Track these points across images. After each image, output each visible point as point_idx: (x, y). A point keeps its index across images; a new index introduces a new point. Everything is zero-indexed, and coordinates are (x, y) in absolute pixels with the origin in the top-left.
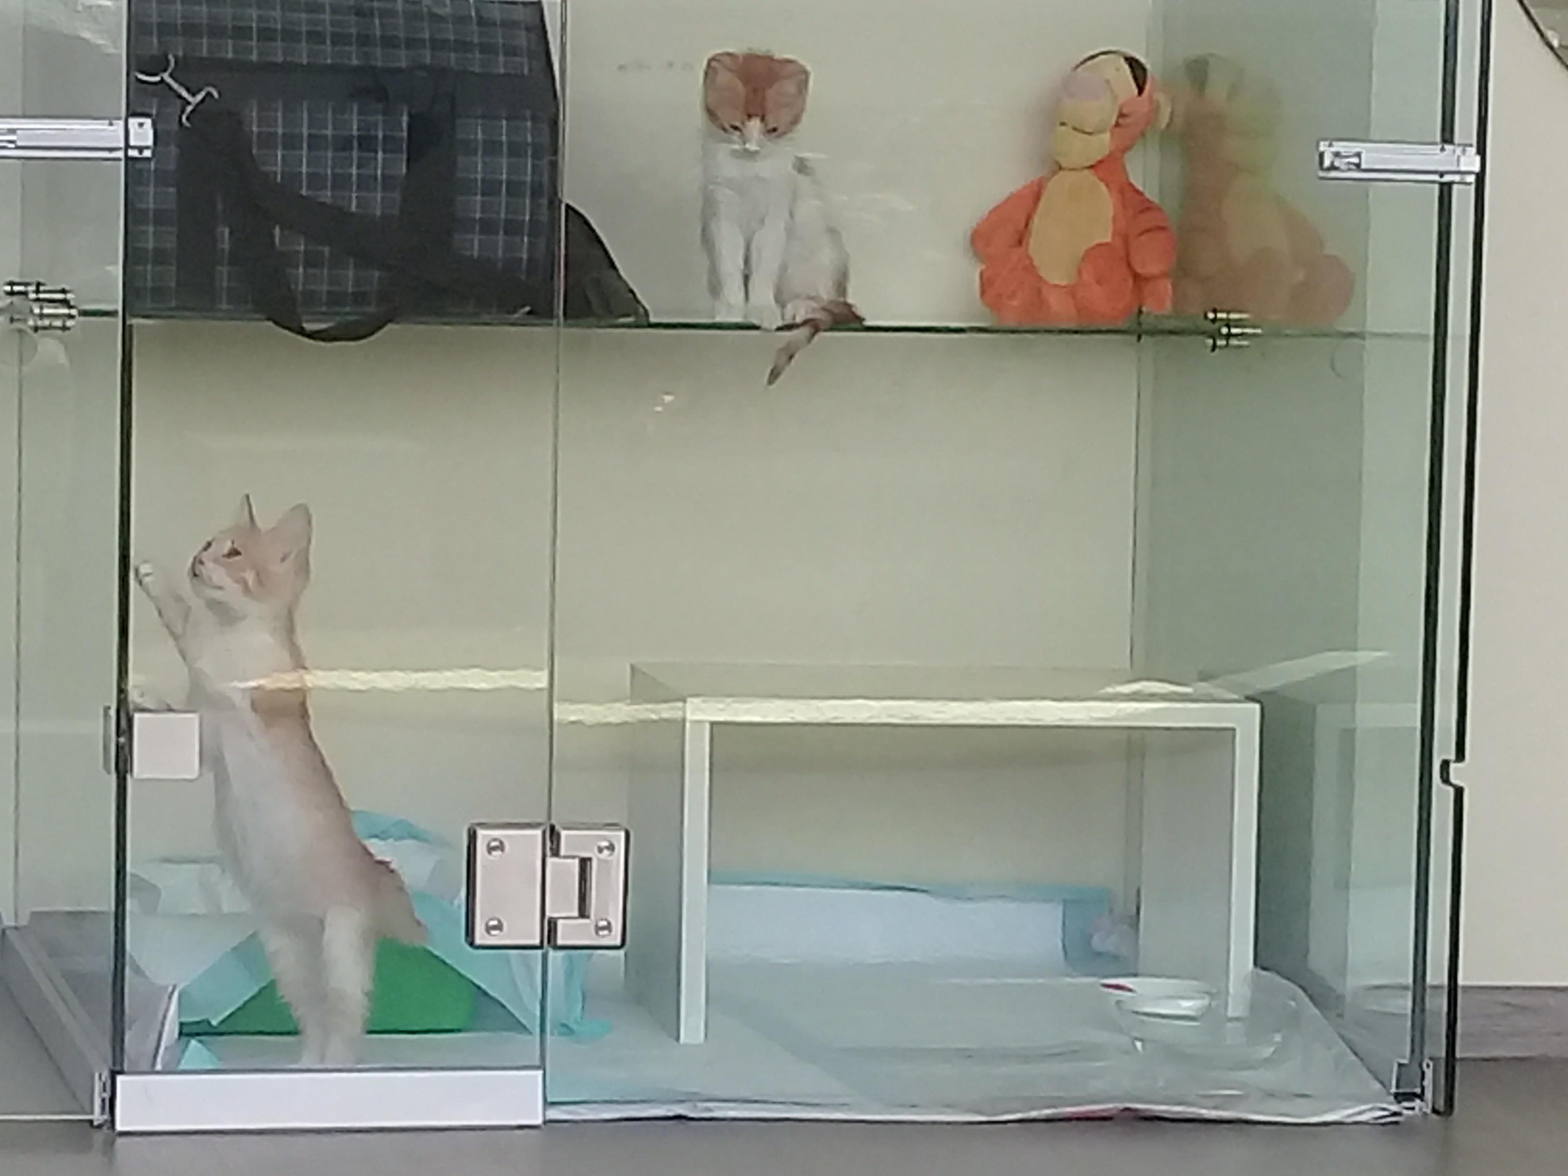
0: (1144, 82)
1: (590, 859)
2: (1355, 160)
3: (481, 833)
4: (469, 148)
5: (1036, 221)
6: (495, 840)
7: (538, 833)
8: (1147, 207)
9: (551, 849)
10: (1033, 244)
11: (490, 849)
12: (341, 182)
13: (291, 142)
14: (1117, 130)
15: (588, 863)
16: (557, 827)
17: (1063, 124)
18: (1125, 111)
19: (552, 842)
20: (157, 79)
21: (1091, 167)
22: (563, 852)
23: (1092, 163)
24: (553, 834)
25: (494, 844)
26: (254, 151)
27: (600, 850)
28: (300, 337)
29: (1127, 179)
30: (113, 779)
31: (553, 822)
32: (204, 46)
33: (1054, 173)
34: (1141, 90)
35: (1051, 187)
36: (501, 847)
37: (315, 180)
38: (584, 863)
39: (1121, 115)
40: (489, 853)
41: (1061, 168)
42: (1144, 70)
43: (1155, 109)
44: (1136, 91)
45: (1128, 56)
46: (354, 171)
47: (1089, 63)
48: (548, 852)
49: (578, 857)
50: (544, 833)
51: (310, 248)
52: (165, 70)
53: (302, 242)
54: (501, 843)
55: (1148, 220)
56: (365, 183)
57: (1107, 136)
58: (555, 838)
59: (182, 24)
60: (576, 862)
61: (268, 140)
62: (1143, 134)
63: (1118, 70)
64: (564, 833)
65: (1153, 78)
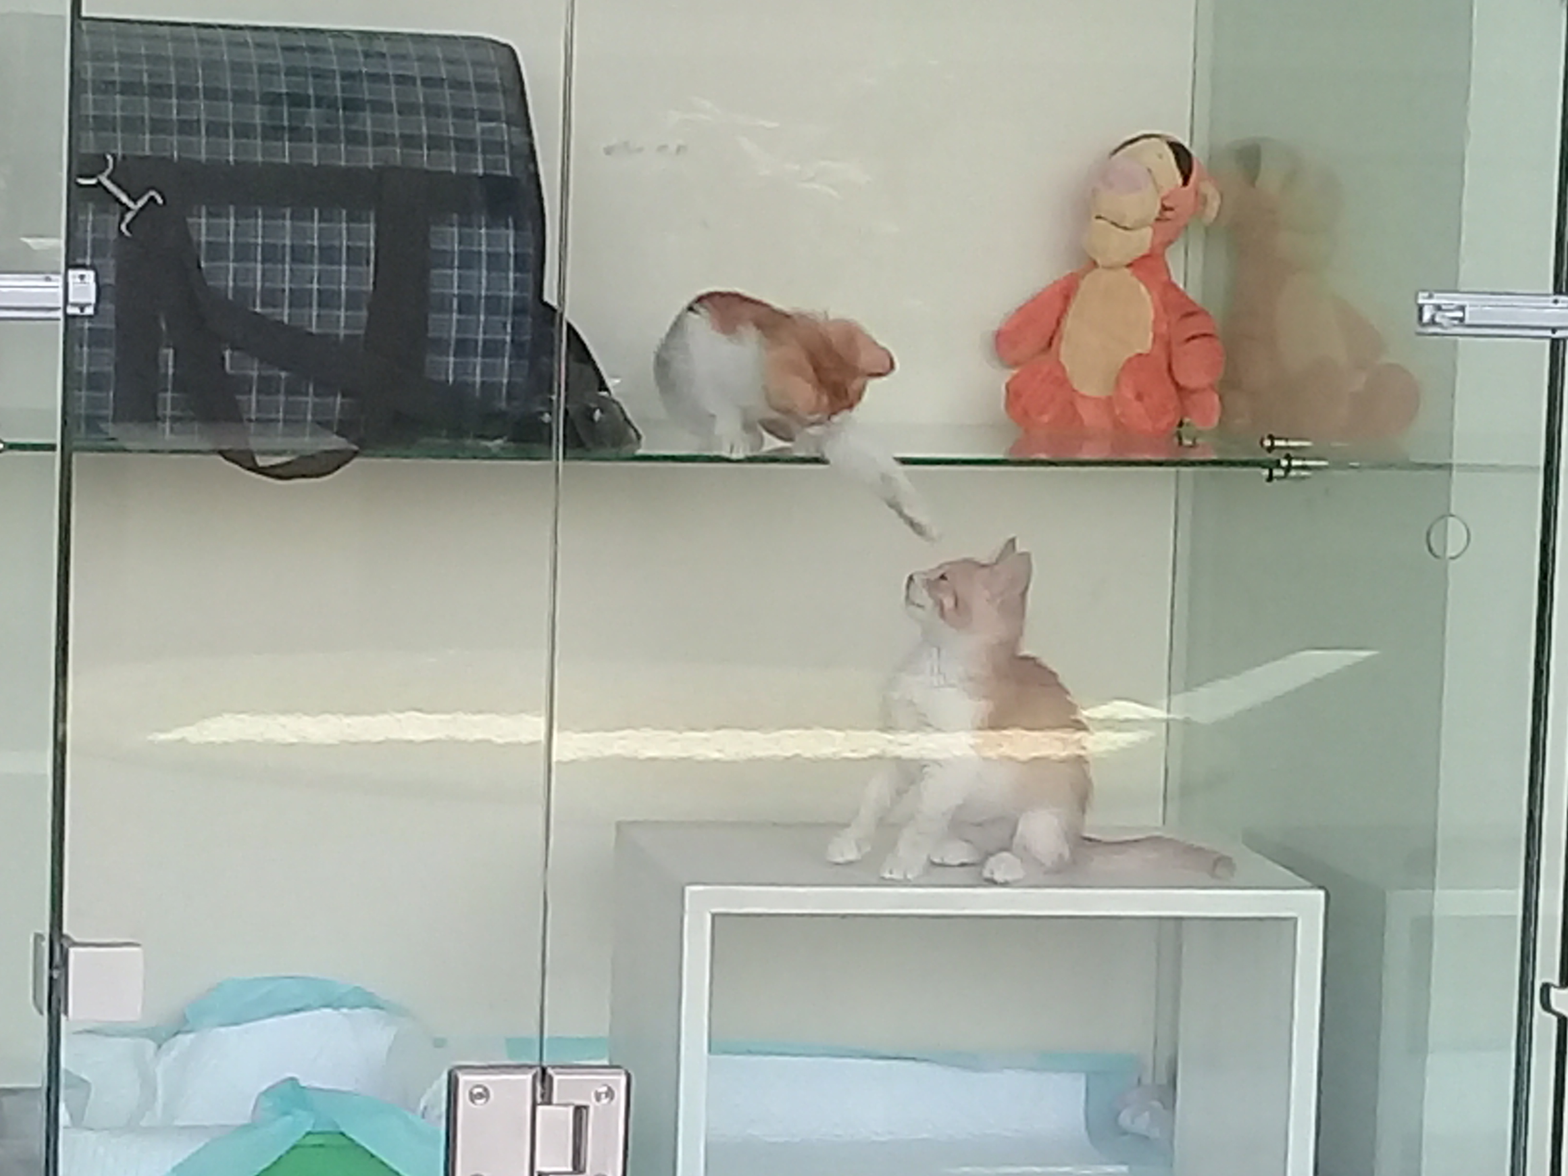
0: (1190, 170)
1: (586, 1107)
2: (1459, 314)
3: (463, 1079)
4: (444, 259)
5: (1069, 323)
6: (478, 1086)
7: (528, 1077)
8: (1191, 312)
9: (542, 1096)
10: (1065, 351)
11: (473, 1097)
12: (299, 299)
13: (244, 253)
14: (1159, 224)
15: (584, 1111)
16: (550, 1071)
17: (1099, 217)
18: (1167, 204)
19: (543, 1087)
20: (93, 182)
21: (1129, 266)
22: (555, 1100)
23: (1129, 261)
24: (544, 1076)
25: (477, 1091)
26: (203, 265)
27: (598, 1097)
28: (253, 475)
29: (1170, 277)
30: (44, 1020)
31: (545, 1064)
32: (146, 144)
33: (1087, 271)
34: (1186, 182)
35: (1084, 284)
36: (485, 1094)
37: (271, 298)
38: (579, 1110)
39: (1165, 208)
40: (472, 1101)
41: (1095, 264)
42: (1189, 155)
43: (1201, 200)
44: (1180, 181)
45: (1172, 140)
46: (315, 286)
47: (1129, 147)
48: (539, 1100)
49: (572, 1104)
50: (534, 1077)
51: (265, 373)
52: (102, 172)
53: (256, 365)
54: (486, 1090)
55: (1193, 326)
56: (327, 300)
57: (1148, 232)
58: (547, 1084)
59: (122, 117)
60: (571, 1110)
61: (216, 251)
62: (1186, 227)
63: (1160, 156)
64: (556, 1078)
65: (1199, 163)
